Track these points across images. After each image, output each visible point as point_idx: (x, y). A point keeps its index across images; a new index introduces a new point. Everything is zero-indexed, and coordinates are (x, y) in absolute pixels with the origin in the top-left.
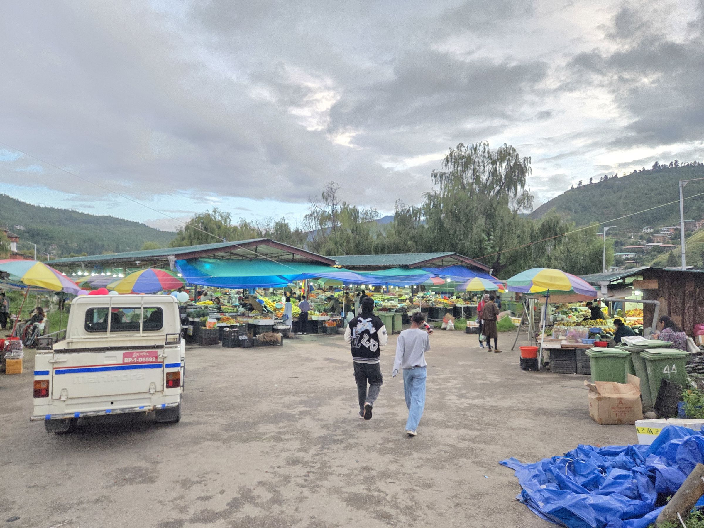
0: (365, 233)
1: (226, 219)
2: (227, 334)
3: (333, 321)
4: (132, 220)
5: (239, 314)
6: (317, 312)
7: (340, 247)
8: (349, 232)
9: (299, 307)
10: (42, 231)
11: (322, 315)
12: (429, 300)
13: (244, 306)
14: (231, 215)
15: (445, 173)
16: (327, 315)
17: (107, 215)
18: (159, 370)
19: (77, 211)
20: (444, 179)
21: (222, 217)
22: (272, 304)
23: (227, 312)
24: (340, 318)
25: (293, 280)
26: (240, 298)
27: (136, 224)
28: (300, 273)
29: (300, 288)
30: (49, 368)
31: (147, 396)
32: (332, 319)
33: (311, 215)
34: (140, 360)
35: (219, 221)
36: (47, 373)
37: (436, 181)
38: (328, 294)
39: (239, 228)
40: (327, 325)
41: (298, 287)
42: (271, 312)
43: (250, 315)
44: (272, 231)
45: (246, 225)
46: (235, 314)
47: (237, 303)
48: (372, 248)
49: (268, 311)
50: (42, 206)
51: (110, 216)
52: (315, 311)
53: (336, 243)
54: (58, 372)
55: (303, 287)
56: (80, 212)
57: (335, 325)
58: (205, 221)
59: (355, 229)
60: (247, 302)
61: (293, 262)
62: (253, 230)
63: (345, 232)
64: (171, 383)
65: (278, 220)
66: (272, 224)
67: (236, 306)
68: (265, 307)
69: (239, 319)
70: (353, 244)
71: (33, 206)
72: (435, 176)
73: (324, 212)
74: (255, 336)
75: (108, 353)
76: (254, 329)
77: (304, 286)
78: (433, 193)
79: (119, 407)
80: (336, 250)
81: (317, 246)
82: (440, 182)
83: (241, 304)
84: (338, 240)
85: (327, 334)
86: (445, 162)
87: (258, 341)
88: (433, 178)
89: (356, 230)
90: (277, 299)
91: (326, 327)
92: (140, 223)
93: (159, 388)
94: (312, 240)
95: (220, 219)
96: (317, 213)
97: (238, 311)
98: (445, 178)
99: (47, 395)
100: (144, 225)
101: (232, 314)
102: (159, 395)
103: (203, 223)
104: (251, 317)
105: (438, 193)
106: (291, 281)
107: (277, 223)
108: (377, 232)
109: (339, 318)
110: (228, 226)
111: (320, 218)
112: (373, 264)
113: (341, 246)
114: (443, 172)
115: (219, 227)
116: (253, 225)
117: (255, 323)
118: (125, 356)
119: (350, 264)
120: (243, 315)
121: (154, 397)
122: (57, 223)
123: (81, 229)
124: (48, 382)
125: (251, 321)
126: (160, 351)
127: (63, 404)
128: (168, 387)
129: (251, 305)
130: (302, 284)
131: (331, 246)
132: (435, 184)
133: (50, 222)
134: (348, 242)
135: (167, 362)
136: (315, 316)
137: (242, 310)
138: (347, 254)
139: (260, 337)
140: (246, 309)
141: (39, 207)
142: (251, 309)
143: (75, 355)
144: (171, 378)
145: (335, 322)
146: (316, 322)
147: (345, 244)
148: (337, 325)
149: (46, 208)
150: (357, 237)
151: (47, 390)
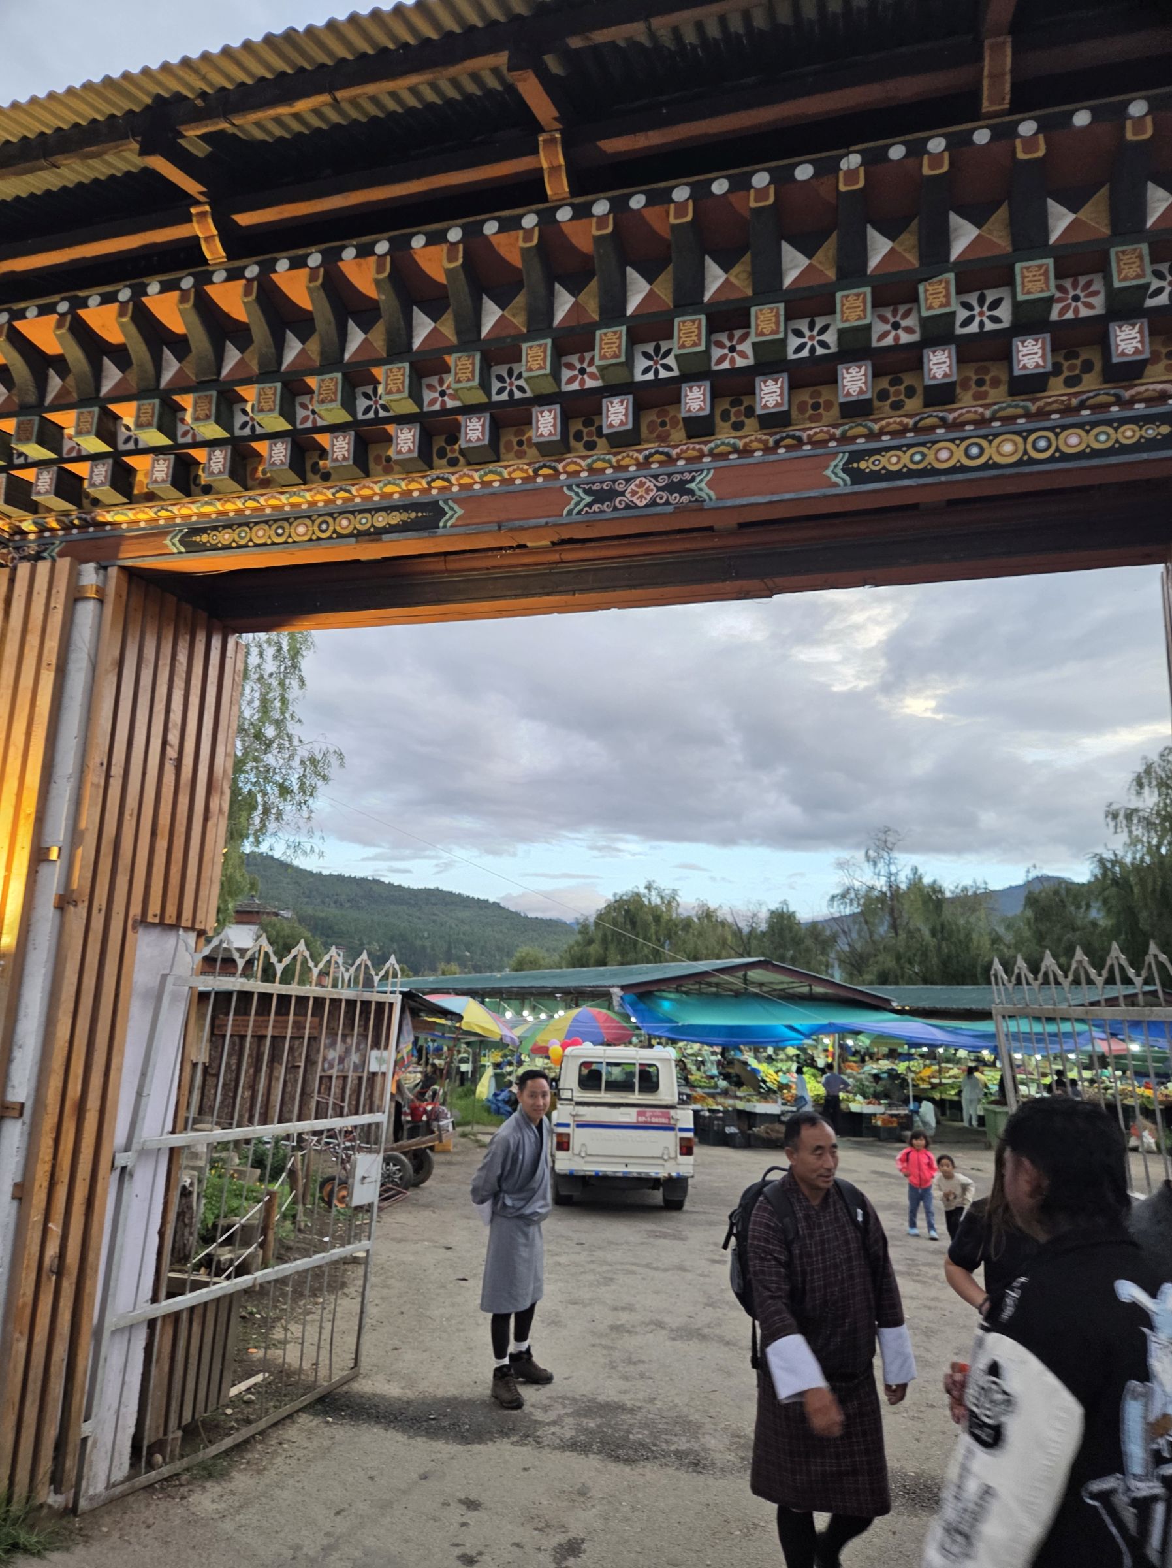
0: (962, 936)
1: (669, 903)
2: (707, 1121)
3: (892, 1116)
4: (476, 897)
5: (718, 1091)
6: (859, 1097)
7: (908, 966)
8: (926, 932)
9: (824, 1085)
10: (322, 919)
11: (870, 1103)
12: (1106, 1089)
13: (727, 1077)
14: (680, 893)
15: (1136, 810)
16: (880, 1104)
17: (432, 887)
18: (671, 1134)
19: (382, 879)
20: (1135, 821)
21: (662, 898)
22: (775, 1076)
23: (700, 1087)
24: (906, 1112)
25: (812, 1034)
26: (719, 1063)
27: (483, 904)
28: (825, 1021)
29: (826, 1050)
30: (570, 1121)
31: (661, 1162)
32: (889, 1112)
33: (843, 896)
34: (654, 1120)
35: (657, 906)
36: (567, 1125)
37: (1116, 827)
38: (885, 1065)
39: (696, 920)
40: (879, 1123)
41: (820, 1048)
42: (775, 1092)
43: (739, 1094)
44: (763, 927)
45: (708, 915)
46: (712, 1091)
47: (715, 1072)
48: (979, 969)
49: (770, 1089)
50: (325, 872)
51: (437, 889)
52: (855, 1094)
53: (898, 958)
54: (579, 1126)
55: (830, 1049)
56: (387, 882)
57: (895, 1125)
58: (632, 907)
59: (939, 927)
60: (730, 1071)
61: (810, 1000)
62: (723, 923)
63: (917, 935)
64: (684, 1150)
65: (774, 906)
66: (764, 914)
67: (712, 1077)
68: (764, 1082)
69: (720, 1099)
70: (935, 961)
71: (311, 873)
72: (1115, 816)
73: (872, 888)
74: (750, 1128)
75: (623, 1110)
76: (749, 1117)
77: (833, 1046)
78: (1109, 855)
79: (634, 1170)
80: (899, 972)
81: (856, 964)
82: (1126, 830)
83: (720, 1074)
84: (901, 950)
85: (880, 1140)
86: (1135, 787)
87: (757, 1137)
88: (1109, 819)
89: (941, 931)
90: (784, 1068)
91: (876, 1128)
92: (491, 900)
93: (673, 1155)
94: (847, 948)
95: (659, 901)
96: (857, 891)
97: (716, 1087)
98: (1139, 821)
99: (568, 1149)
100: (496, 906)
101: (707, 1090)
102: (672, 1162)
103: (627, 912)
104: (740, 1098)
105: (1120, 853)
106: (808, 1036)
107: (773, 912)
108: (990, 934)
109: (903, 1111)
110: (674, 916)
111: (862, 901)
112: (974, 1007)
113: (910, 962)
114: (1132, 806)
115: (657, 919)
116: (724, 914)
117: (748, 1109)
118: (639, 1114)
119: (925, 1004)
120: (725, 1093)
121: (667, 1164)
122: (348, 905)
123: (387, 916)
124: (568, 1135)
125: (741, 1105)
126: (672, 1112)
127: (582, 1161)
128: (682, 1154)
129: (738, 1076)
130: (827, 1041)
131: (889, 962)
132: (1116, 832)
133: (335, 902)
134: (925, 954)
135: (680, 1125)
136: (858, 1105)
137: (723, 1084)
138: (925, 981)
139: (760, 1130)
140: (730, 1082)
141: (320, 874)
142: (739, 1084)
143: (592, 1108)
144: (684, 1144)
145: (895, 1119)
146: (859, 1115)
147: (917, 959)
148: (899, 1123)
149: (331, 876)
150: (944, 945)
151: (568, 1143)
